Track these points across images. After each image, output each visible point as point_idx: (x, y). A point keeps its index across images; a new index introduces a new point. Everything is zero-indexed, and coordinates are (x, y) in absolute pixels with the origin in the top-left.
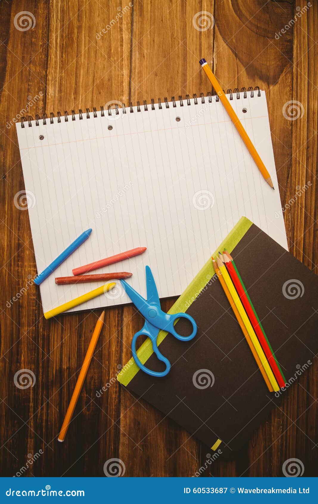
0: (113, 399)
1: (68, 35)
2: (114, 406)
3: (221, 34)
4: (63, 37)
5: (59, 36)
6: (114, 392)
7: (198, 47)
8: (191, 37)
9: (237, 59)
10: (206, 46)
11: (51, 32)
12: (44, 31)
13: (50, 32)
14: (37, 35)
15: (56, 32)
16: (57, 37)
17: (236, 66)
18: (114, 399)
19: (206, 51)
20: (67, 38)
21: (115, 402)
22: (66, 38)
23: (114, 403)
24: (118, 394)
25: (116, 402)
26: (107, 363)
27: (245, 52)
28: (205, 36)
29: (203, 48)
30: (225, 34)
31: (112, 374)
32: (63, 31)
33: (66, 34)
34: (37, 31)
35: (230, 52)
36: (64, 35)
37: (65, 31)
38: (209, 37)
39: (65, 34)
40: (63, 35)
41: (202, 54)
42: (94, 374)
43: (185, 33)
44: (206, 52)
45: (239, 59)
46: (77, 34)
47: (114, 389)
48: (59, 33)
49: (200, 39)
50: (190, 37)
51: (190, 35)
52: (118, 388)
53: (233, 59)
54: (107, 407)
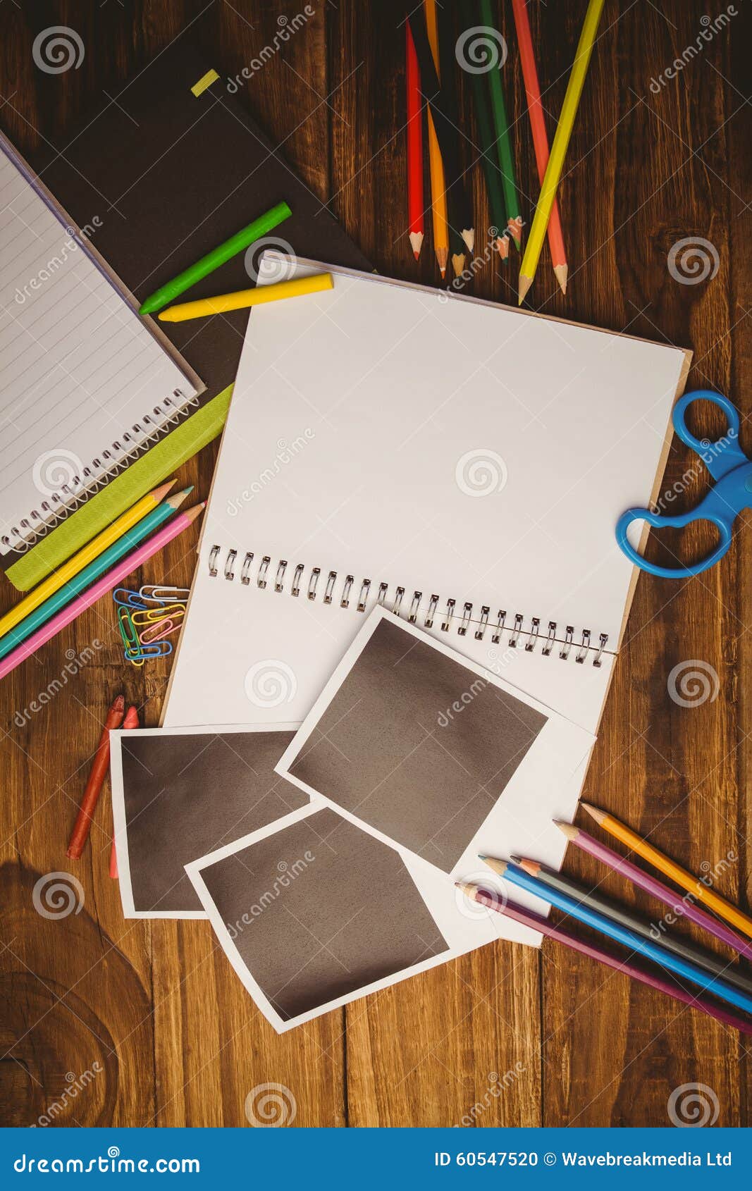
0: (345, 106)
1: (493, 959)
2: (342, 92)
3: (136, 976)
4: (504, 954)
5: (514, 957)
6: (343, 126)
7: (186, 946)
8: (204, 970)
9: (96, 921)
10: (168, 948)
11: (534, 965)
12: (549, 967)
13: (536, 965)
14: (565, 956)
15: (522, 965)
16: (518, 955)
17: (97, 903)
18: (343, 108)
19: (167, 937)
20: (495, 954)
21: (340, 101)
22: (497, 954)
23: (343, 98)
24: (334, 120)
25: (338, 102)
26: (362, 191)
27: (78, 938)
28: (173, 973)
29: (175, 944)
30: (127, 978)
31: (350, 166)
32: (506, 969)
33: (497, 962)
34: (566, 964)
35: (114, 936)
36: (503, 960)
37: (501, 971)
38: (162, 971)
39: (500, 961)
40: (505, 960)
41: (176, 930)
42: (391, 164)
43: (218, 978)
44: (168, 934)
45: (92, 920)
46: (473, 963)
47: (343, 130)
48: (514, 965)
49: (183, 965)
50: (208, 969)
51: (208, 974)
52: (335, 133)
53: (105, 921)
54: (357, 90)
